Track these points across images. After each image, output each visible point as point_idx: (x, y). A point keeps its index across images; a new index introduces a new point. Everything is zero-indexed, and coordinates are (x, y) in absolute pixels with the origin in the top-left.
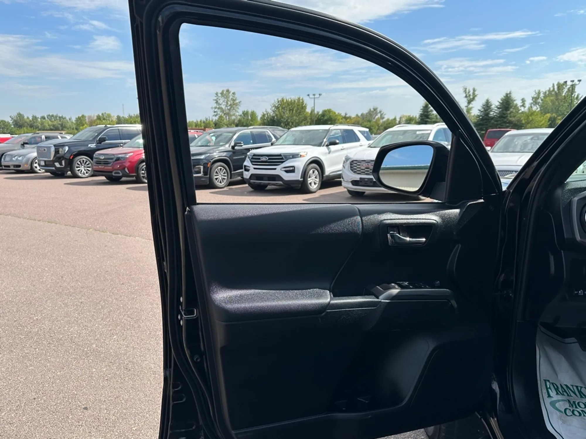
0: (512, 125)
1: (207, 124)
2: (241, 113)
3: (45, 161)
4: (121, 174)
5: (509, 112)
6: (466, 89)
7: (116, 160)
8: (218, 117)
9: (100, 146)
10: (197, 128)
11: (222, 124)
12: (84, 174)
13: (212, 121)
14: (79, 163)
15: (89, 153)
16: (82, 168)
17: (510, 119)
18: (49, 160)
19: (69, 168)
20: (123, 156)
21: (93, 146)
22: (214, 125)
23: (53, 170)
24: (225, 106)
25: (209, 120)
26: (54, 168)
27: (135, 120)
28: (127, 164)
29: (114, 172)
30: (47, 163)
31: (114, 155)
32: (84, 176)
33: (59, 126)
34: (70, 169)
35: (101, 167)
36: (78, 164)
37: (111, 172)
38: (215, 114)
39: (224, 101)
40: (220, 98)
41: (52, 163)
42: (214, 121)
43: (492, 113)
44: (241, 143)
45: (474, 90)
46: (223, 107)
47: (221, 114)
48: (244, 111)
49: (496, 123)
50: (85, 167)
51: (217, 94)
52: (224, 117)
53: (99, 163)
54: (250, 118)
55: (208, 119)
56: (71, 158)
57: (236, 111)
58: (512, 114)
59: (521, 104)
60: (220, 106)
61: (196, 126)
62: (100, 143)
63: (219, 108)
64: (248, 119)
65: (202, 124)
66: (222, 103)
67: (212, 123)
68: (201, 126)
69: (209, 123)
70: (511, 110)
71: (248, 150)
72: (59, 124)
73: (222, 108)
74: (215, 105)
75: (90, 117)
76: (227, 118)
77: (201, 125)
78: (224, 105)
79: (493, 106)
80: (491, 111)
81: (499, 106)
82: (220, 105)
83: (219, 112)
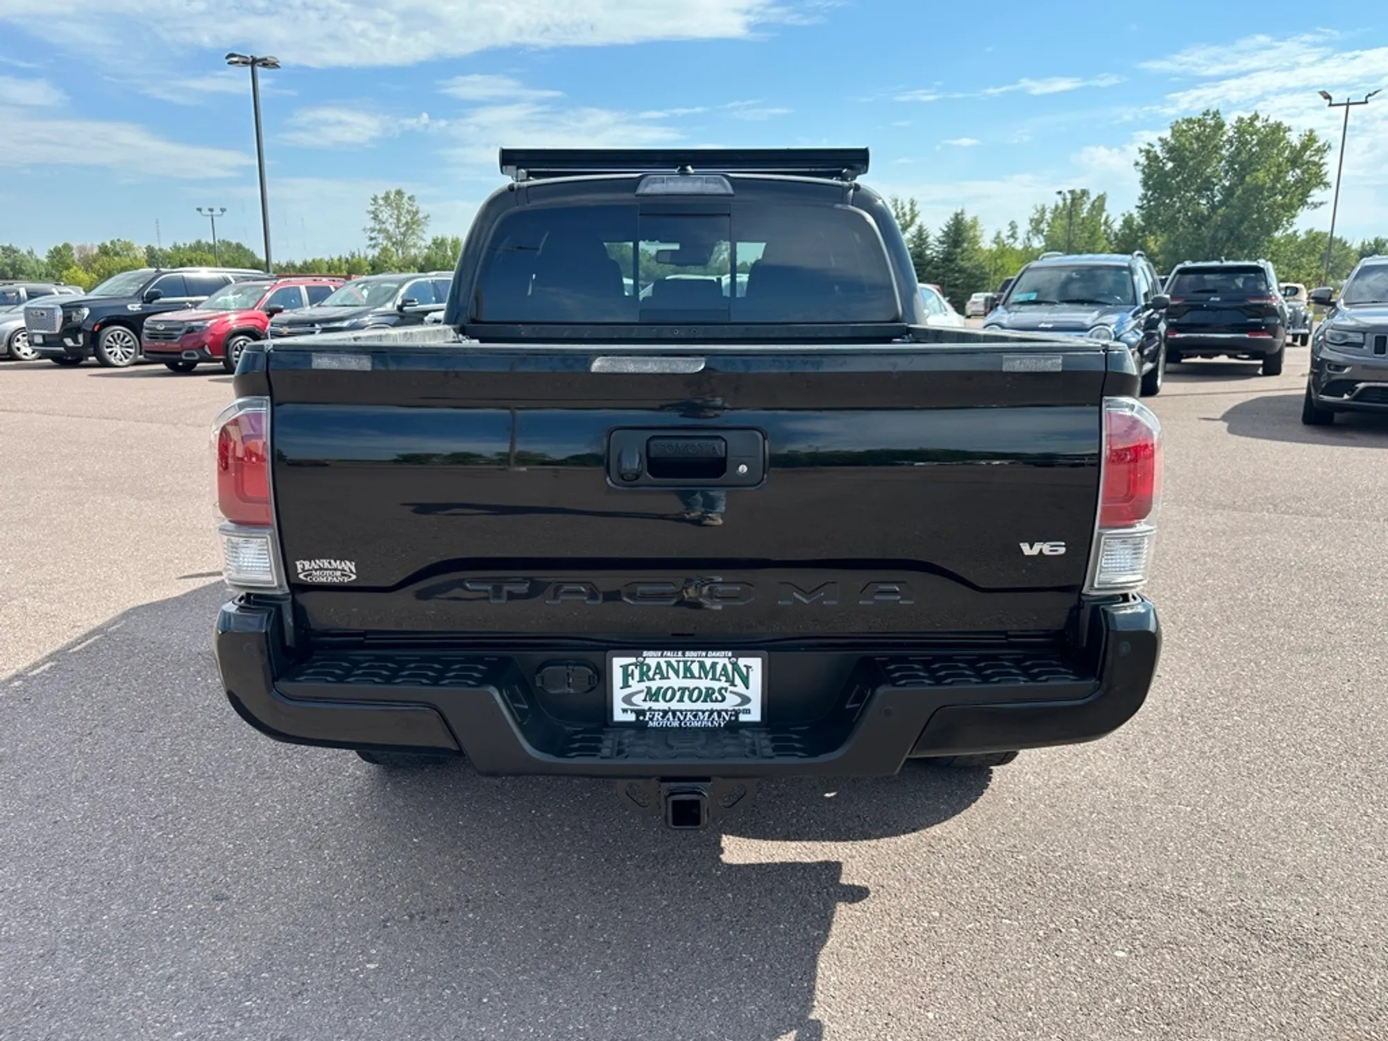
0: (965, 275)
1: (354, 266)
2: (429, 242)
3: (44, 336)
4: (197, 357)
5: (959, 250)
6: (896, 200)
7: (188, 332)
8: (378, 249)
9: (148, 308)
10: (333, 273)
11: (389, 265)
12: (121, 360)
13: (366, 258)
14: (111, 339)
15: (128, 320)
16: (117, 349)
17: (962, 263)
18: (53, 332)
19: (92, 349)
20: (200, 323)
21: (135, 307)
22: (369, 268)
23: (60, 352)
24: (393, 226)
25: (359, 256)
26: (62, 349)
27: (189, 257)
28: (209, 339)
29: (184, 353)
30: (47, 339)
31: (183, 322)
32: (121, 363)
33: (8, 269)
34: (95, 350)
35: (160, 344)
36: (109, 341)
37: (180, 353)
38: (373, 242)
39: (391, 216)
40: (382, 208)
41: (58, 339)
42: (370, 258)
43: (928, 252)
44: (413, 301)
45: (912, 203)
46: (391, 228)
47: (385, 243)
48: (437, 239)
49: (935, 271)
50: (121, 346)
51: (375, 199)
52: (393, 249)
53: (154, 336)
54: (450, 253)
55: (357, 253)
56: (96, 329)
57: (418, 237)
58: (966, 253)
59: (1010, 233)
60: (384, 226)
61: (329, 270)
62: (150, 302)
63: (380, 231)
64: (444, 257)
65: (344, 267)
66: (387, 219)
67: (364, 263)
68: (341, 270)
69: (359, 262)
70: (965, 245)
71: (426, 313)
72: (7, 265)
73: (386, 231)
74: (372, 224)
75: (82, 249)
76: (400, 252)
77: (340, 267)
78: (391, 224)
79: (930, 239)
80: (927, 248)
81: (941, 239)
82: (384, 223)
83: (381, 239)
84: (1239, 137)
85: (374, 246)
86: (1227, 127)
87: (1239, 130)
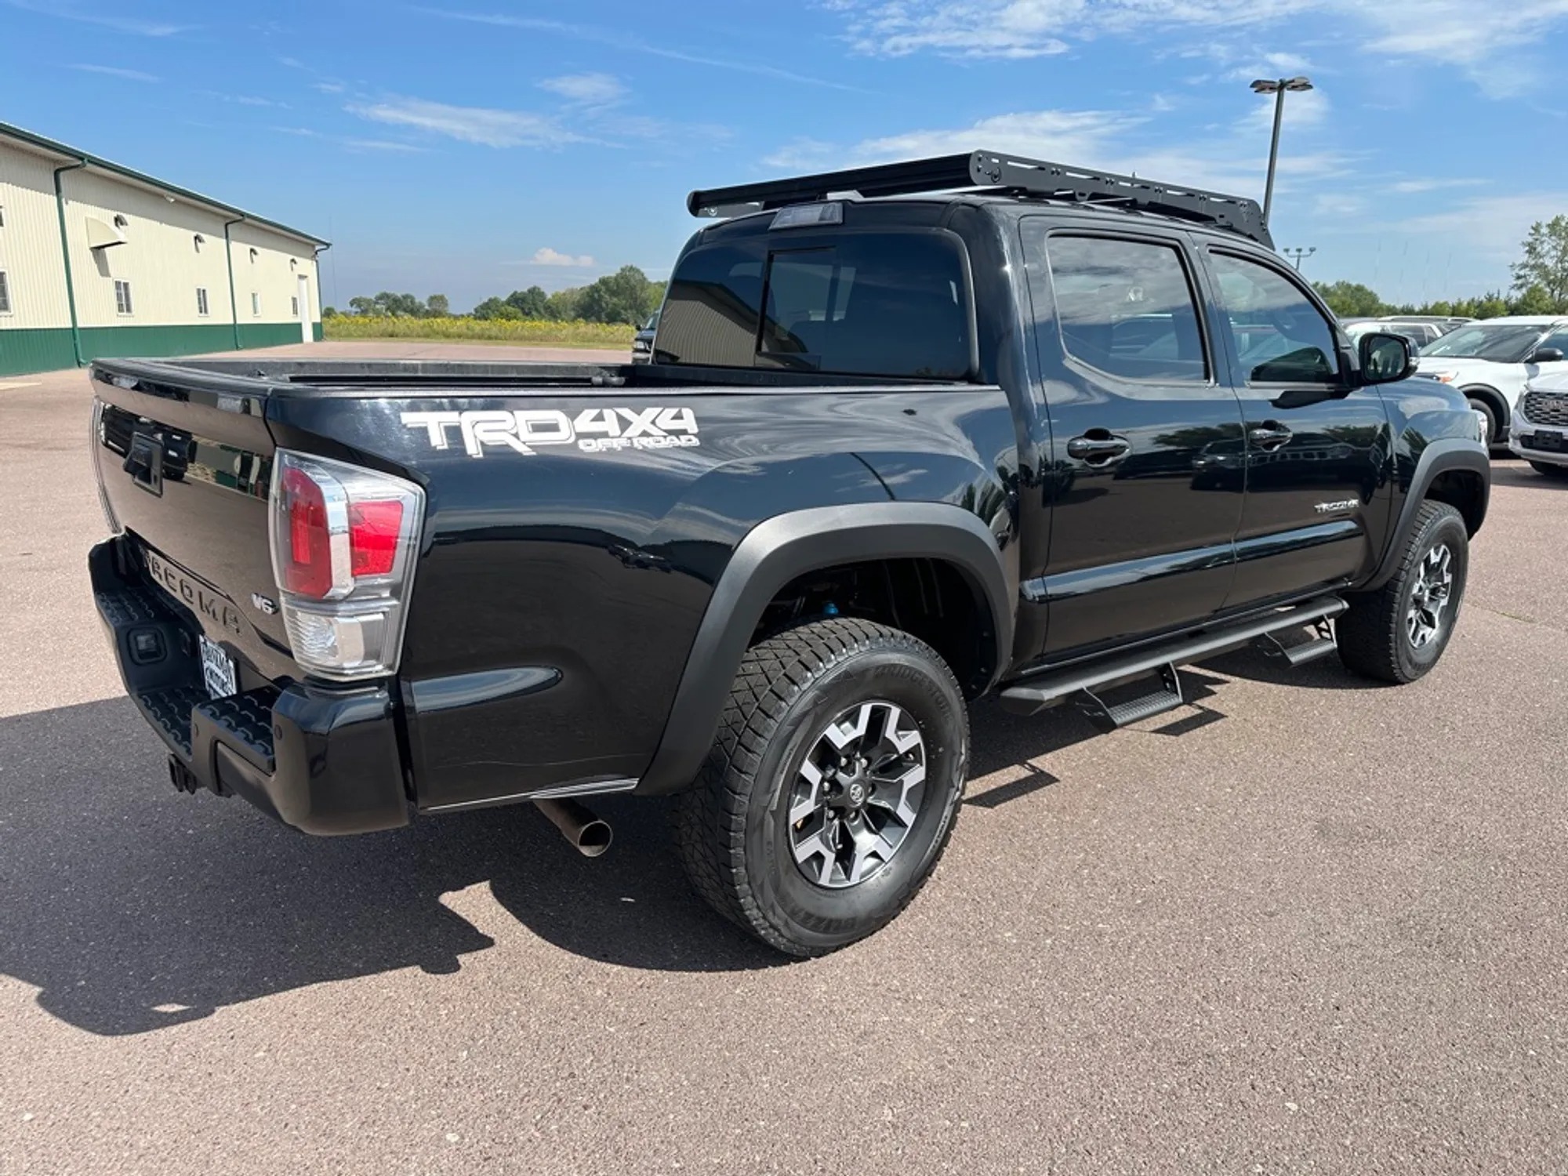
8: (1524, 290)
11: (1534, 307)
13: (1506, 300)
24: (1555, 260)
25: (1498, 298)
38: (1520, 282)
39: (1555, 248)
40: (1544, 239)
42: (1511, 299)
46: (1550, 263)
47: (1537, 282)
52: (1547, 289)
55: (1495, 295)
60: (1541, 261)
63: (1533, 267)
66: (1548, 253)
73: (1543, 266)
74: (1524, 258)
76: (1556, 293)
78: (1552, 257)
82: (1542, 257)
83: (1533, 278)
85: (1521, 287)
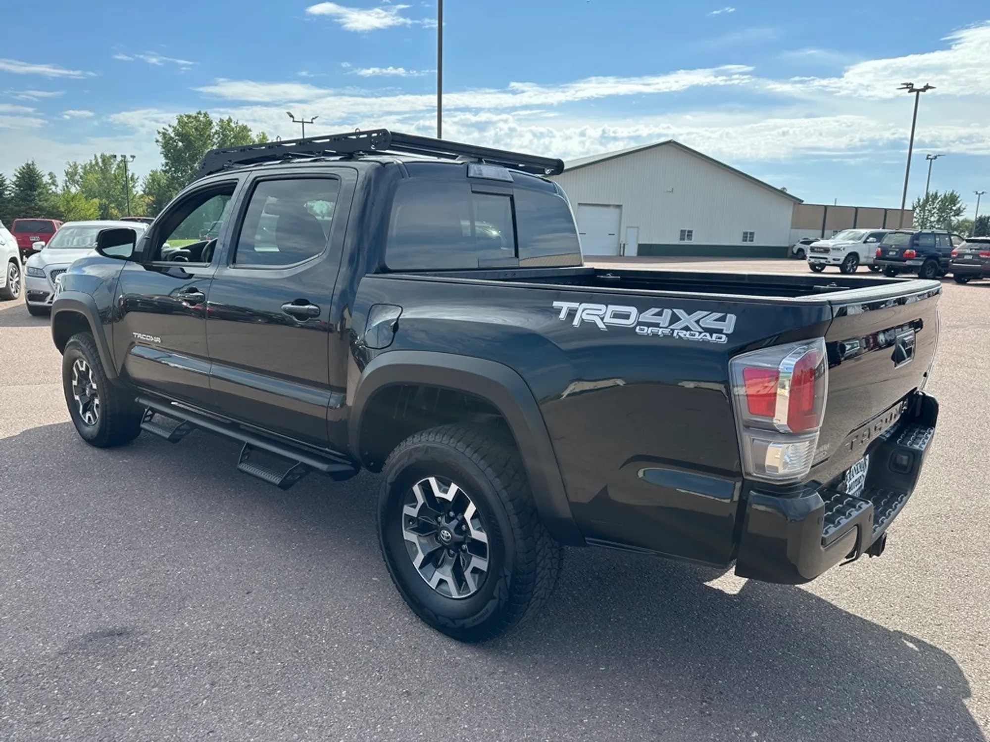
43: (7, 192)
58: (42, 196)
59: (51, 181)
70: (40, 189)
79: (7, 182)
81: (17, 183)
84: (223, 131)
86: (214, 124)
87: (222, 127)
